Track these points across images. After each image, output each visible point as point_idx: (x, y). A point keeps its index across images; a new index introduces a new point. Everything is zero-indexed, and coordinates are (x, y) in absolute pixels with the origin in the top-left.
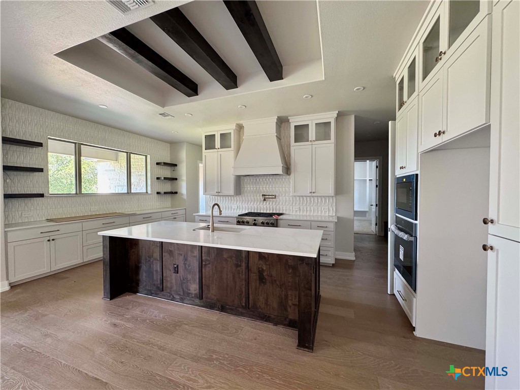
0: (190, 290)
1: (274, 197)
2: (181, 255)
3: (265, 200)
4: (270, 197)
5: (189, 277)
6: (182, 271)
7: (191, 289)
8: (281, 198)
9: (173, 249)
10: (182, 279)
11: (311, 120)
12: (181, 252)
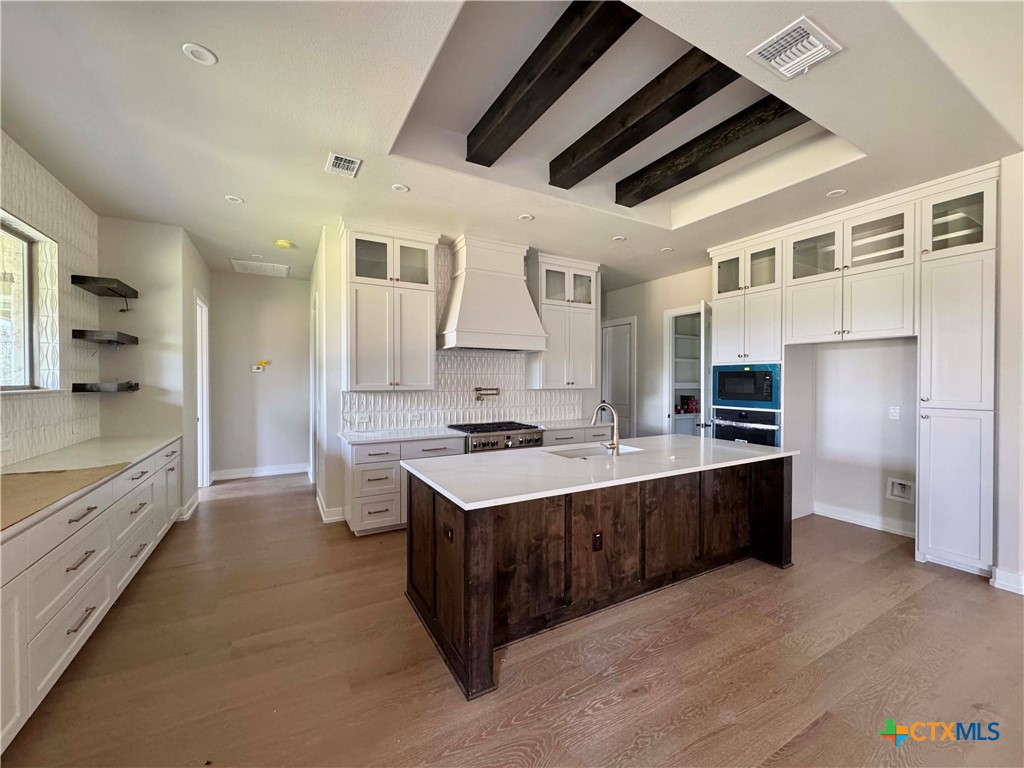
0: (624, 572)
1: (495, 392)
2: (608, 508)
3: (478, 399)
4: (489, 392)
5: (623, 546)
6: (609, 540)
7: (626, 568)
8: (507, 393)
9: (593, 502)
10: (609, 557)
11: (570, 267)
12: (608, 504)
